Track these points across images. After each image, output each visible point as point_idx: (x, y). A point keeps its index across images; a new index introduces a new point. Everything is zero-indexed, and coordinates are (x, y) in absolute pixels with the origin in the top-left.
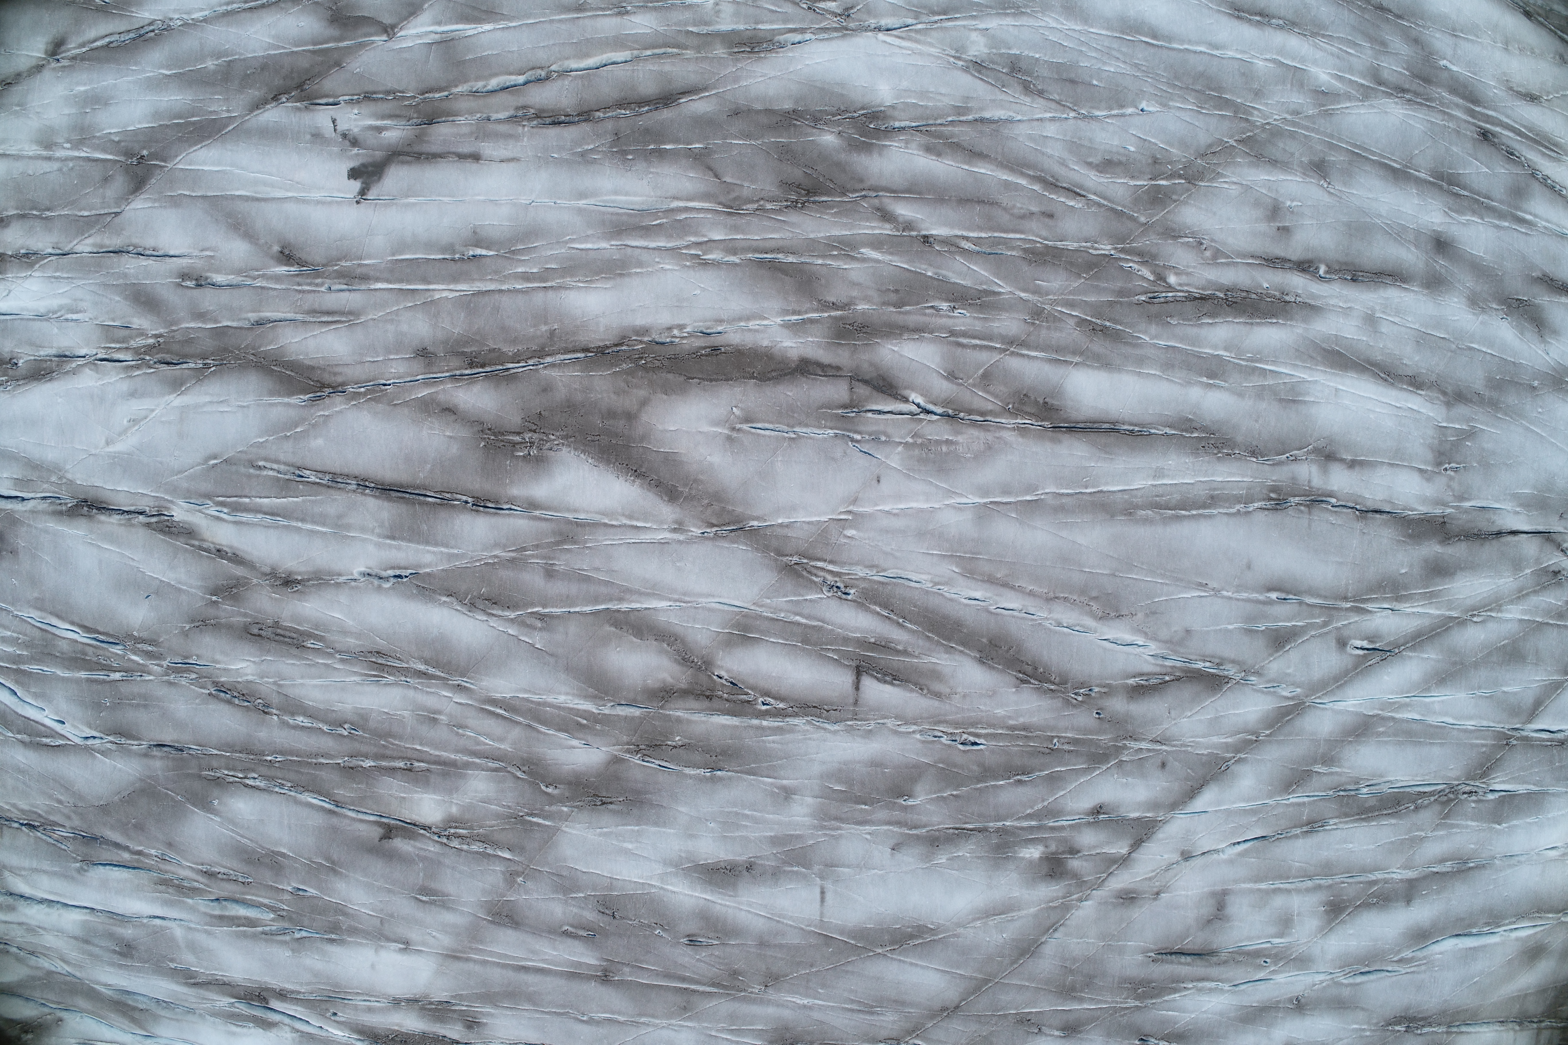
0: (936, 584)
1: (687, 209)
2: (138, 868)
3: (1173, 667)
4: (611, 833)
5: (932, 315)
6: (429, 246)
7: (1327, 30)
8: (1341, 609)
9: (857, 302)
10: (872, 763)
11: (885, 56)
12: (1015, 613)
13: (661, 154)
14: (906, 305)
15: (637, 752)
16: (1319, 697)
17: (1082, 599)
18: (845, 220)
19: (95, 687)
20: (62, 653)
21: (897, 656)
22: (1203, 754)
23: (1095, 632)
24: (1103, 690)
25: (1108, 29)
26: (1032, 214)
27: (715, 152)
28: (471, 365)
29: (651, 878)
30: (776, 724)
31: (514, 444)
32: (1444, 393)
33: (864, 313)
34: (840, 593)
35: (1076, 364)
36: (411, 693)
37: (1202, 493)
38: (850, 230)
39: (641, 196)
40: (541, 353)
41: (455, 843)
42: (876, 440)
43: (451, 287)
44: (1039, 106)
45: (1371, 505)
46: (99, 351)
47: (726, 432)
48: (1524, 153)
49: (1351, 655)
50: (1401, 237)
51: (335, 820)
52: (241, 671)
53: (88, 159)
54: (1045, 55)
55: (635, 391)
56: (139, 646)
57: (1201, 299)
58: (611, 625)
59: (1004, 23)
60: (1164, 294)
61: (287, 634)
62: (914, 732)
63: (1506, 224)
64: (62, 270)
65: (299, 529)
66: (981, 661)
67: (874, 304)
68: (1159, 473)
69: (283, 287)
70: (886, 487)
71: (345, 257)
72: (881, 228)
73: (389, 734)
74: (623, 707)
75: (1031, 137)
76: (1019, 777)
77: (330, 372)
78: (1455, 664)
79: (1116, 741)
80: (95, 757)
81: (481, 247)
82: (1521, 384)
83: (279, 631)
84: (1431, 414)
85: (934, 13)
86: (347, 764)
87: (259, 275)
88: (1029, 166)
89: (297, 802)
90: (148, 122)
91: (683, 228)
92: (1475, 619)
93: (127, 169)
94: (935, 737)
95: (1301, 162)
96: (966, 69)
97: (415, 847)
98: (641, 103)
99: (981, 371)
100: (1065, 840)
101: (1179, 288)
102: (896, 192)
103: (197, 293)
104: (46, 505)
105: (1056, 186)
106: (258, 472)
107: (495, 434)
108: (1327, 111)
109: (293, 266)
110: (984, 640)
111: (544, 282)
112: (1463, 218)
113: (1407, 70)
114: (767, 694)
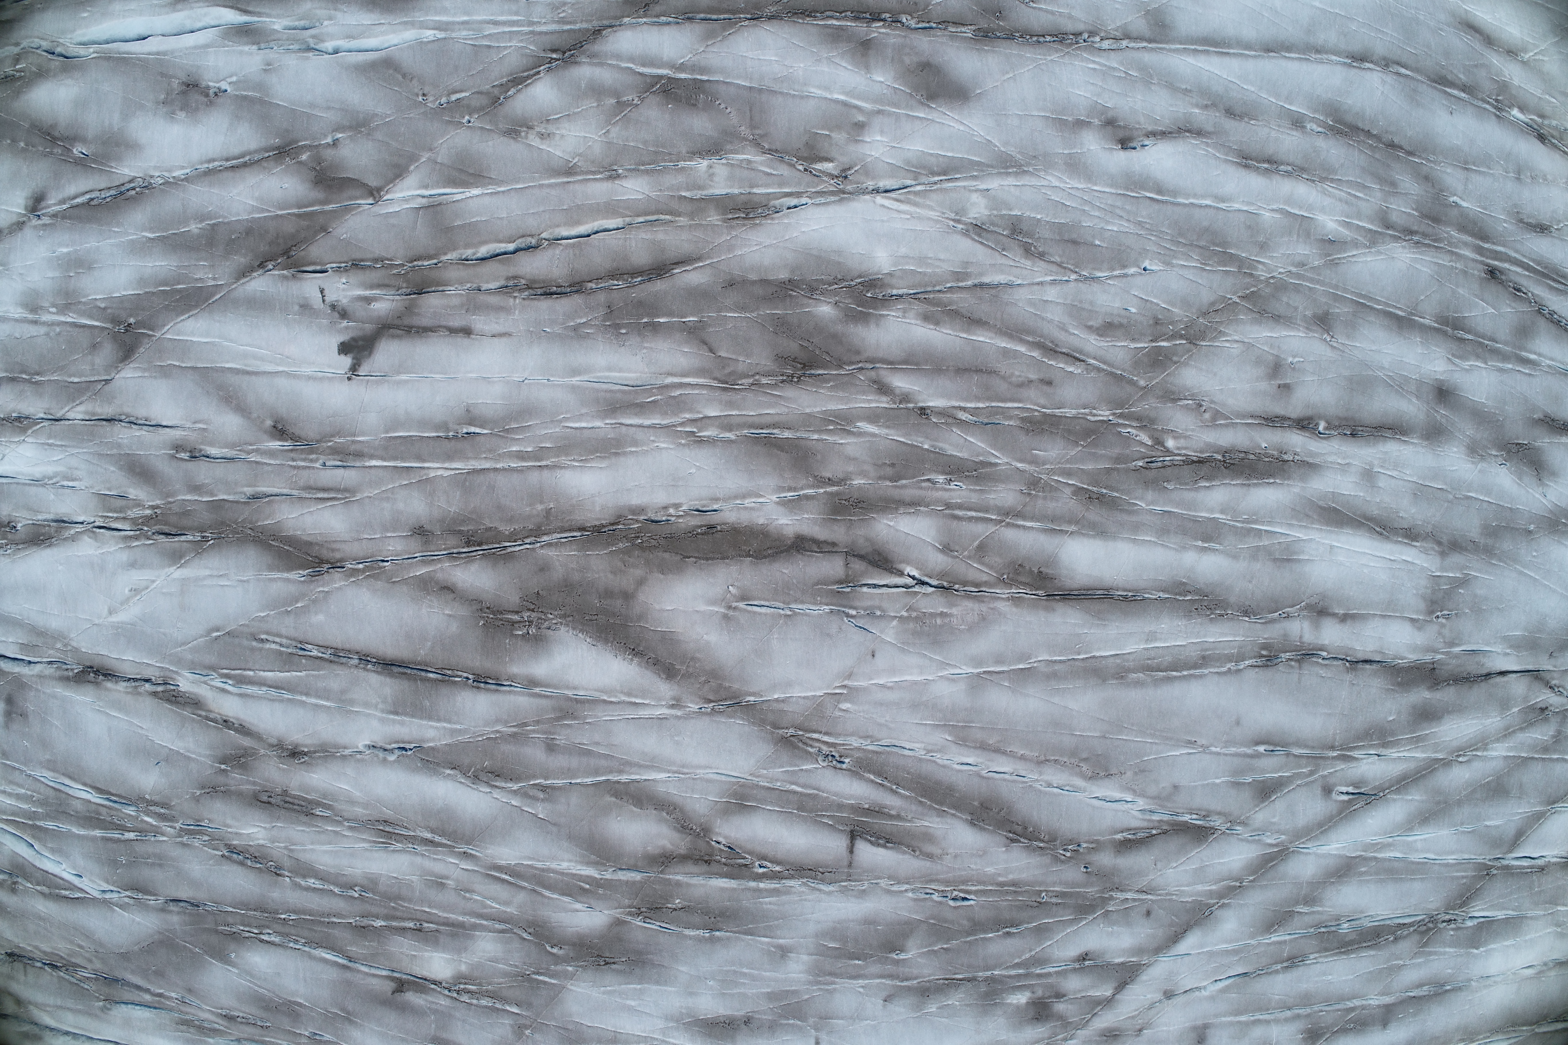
0: (929, 751)
1: (682, 385)
2: (159, 1008)
3: (1160, 821)
4: (615, 991)
5: (928, 488)
6: (423, 424)
7: (1336, 174)
8: (1328, 758)
9: (853, 477)
10: (865, 921)
11: (883, 221)
12: (1006, 776)
13: (655, 328)
14: (902, 479)
15: (639, 915)
16: (1303, 843)
17: (1073, 761)
18: (841, 394)
19: (110, 845)
20: (77, 812)
21: (891, 820)
22: (1187, 902)
23: (1085, 791)
24: (1091, 846)
25: (1111, 186)
26: (1031, 381)
27: (710, 325)
28: (468, 544)
29: (653, 1032)
30: (773, 886)
31: (513, 623)
32: (1439, 543)
33: (860, 488)
34: (834, 762)
35: (1072, 533)
36: (419, 860)
37: (1194, 654)
38: (846, 403)
39: (636, 372)
40: (537, 532)
41: (465, 998)
42: (871, 615)
43: (446, 465)
44: (1039, 269)
45: (1361, 656)
46: (97, 519)
47: (723, 610)
48: (1531, 289)
49: (1336, 801)
50: (1403, 389)
51: (348, 975)
52: (252, 835)
53: (74, 325)
54: (1047, 215)
55: (632, 570)
56: (152, 808)
57: (1199, 462)
58: (612, 795)
59: (1006, 183)
60: (1161, 459)
61: (296, 801)
62: (906, 891)
63: (1510, 366)
64: (55, 437)
65: (303, 703)
66: (972, 824)
67: (869, 478)
68: (1151, 637)
69: (278, 462)
70: (881, 661)
71: (338, 434)
72: (877, 401)
73: (398, 897)
74: (625, 872)
75: (1031, 303)
76: (1007, 930)
77: (328, 549)
78: (1438, 803)
79: (1103, 893)
80: (114, 911)
81: (475, 426)
82: (1517, 529)
83: (288, 799)
84: (1425, 565)
85: (934, 174)
86: (358, 923)
87: (253, 450)
88: (1028, 332)
89: (311, 957)
90: (133, 290)
91: (678, 404)
92: (1460, 759)
93: (115, 337)
94: (927, 894)
95: (1305, 316)
96: (966, 233)
97: (426, 1000)
98: (634, 273)
99: (976, 543)
100: (1052, 986)
101: (1176, 452)
102: (893, 364)
103: (191, 466)
104: (52, 670)
105: (1056, 352)
106: (261, 645)
107: (493, 613)
108: (1333, 260)
109: (287, 441)
110: (976, 803)
111: (539, 461)
112: (1466, 364)
113: (1416, 210)
114: (764, 858)
